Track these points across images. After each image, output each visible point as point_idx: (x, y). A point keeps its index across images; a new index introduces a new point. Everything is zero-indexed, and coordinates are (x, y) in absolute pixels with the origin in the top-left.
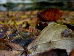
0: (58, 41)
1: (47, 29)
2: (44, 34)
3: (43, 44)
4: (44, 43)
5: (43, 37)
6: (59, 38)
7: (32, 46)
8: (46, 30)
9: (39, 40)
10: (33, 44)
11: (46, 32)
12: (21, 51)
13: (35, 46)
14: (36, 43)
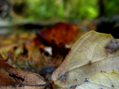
0: (102, 60)
1: (83, 41)
2: (77, 51)
3: (77, 68)
4: (79, 66)
5: (75, 56)
6: (102, 57)
7: (59, 75)
8: (80, 44)
9: (70, 63)
10: (61, 71)
11: (80, 48)
12: (40, 86)
13: (63, 73)
14: (64, 68)
